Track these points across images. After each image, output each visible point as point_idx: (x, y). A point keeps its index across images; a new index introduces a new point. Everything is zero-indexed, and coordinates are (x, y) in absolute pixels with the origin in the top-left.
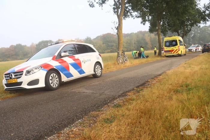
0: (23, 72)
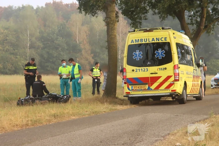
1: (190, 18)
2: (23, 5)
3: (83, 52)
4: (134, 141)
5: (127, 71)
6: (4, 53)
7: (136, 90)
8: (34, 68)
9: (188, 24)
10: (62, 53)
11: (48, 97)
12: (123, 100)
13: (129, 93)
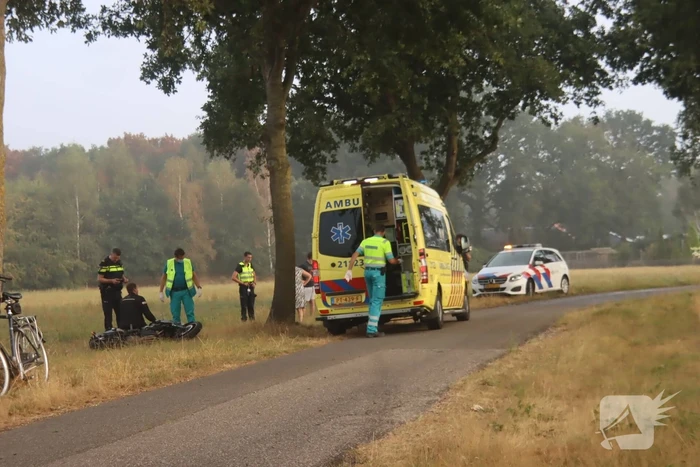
1: (424, 157)
2: (62, 145)
3: (193, 236)
4: (385, 405)
5: (321, 267)
6: (27, 244)
7: (341, 305)
8: (120, 269)
9: (422, 168)
10: (149, 240)
11: (154, 329)
12: (310, 327)
13: (327, 311)
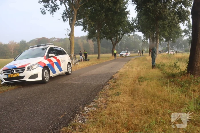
0: (25, 68)
